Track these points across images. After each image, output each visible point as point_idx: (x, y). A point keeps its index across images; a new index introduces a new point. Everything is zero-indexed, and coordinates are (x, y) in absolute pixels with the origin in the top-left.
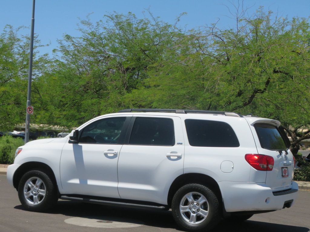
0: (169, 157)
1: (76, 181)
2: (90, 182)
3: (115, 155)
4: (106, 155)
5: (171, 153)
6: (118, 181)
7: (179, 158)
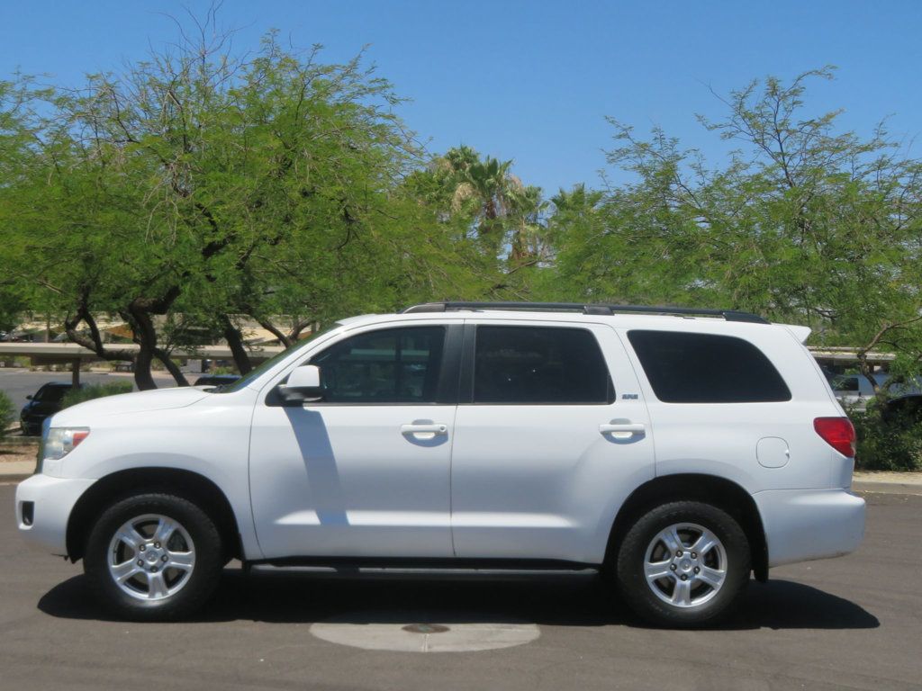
0: (607, 435)
1: (309, 518)
2: (356, 518)
3: (441, 437)
4: (408, 436)
5: (613, 422)
6: (451, 509)
7: (638, 435)
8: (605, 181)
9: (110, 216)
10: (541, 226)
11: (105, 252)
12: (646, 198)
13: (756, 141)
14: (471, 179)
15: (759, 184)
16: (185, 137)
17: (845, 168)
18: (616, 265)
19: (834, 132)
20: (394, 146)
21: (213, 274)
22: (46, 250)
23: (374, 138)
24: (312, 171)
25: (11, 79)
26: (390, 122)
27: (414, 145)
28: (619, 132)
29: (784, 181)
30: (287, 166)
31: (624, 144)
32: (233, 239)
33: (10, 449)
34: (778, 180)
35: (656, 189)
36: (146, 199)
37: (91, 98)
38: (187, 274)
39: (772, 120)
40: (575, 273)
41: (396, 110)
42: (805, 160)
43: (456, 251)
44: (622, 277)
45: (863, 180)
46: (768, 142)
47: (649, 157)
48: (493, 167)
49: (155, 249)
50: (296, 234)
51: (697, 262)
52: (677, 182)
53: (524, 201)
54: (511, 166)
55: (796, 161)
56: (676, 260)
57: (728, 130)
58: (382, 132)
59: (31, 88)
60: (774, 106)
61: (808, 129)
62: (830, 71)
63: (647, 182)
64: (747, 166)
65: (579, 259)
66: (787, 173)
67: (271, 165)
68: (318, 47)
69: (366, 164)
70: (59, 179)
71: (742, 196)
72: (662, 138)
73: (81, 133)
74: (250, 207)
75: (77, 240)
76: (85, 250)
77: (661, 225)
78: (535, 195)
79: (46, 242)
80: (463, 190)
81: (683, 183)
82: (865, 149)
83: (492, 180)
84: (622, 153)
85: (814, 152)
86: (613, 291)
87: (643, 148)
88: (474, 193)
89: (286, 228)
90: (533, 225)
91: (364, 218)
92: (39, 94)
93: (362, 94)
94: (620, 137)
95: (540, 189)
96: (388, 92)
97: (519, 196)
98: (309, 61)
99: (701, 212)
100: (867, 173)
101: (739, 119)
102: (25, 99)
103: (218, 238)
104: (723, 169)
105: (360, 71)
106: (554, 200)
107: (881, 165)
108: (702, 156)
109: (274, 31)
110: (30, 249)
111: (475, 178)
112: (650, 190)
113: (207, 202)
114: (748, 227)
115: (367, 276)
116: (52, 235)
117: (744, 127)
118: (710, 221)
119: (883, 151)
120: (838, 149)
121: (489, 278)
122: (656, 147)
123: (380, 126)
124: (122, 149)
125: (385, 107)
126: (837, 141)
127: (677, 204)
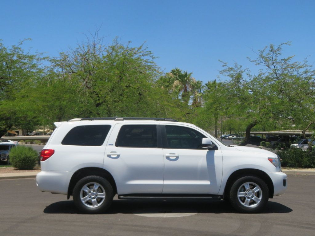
8: (219, 79)
9: (68, 96)
10: (202, 93)
11: (66, 106)
12: (232, 84)
13: (267, 66)
14: (179, 79)
15: (267, 79)
16: (89, 70)
17: (295, 73)
18: (223, 106)
19: (291, 62)
20: (153, 71)
21: (99, 112)
22: (48, 106)
23: (147, 69)
24: (129, 80)
25: (35, 54)
26: (152, 64)
27: (160, 71)
28: (223, 64)
29: (276, 78)
30: (121, 78)
31: (225, 68)
32: (105, 101)
33: (38, 168)
34: (274, 78)
35: (235, 82)
36: (78, 90)
37: (61, 60)
38: (91, 112)
39: (271, 59)
40: (211, 108)
41: (154, 60)
42: (282, 71)
43: (174, 103)
44: (225, 110)
45: (301, 77)
46: (270, 66)
47: (232, 72)
48: (186, 74)
49: (82, 105)
50: (124, 99)
51: (249, 104)
52: (242, 79)
53: (197, 85)
54: (192, 74)
55: (279, 72)
56: (242, 104)
57: (258, 62)
58: (150, 67)
59: (42, 57)
60: (272, 54)
61: (283, 61)
62: (290, 43)
63: (232, 79)
64: (264, 74)
65: (212, 104)
66: (277, 75)
67: (116, 78)
68: (130, 42)
69: (145, 77)
70: (51, 84)
71: (263, 83)
72: (237, 66)
73: (58, 70)
74: (110, 92)
75: (57, 103)
76: (60, 106)
77: (237, 93)
78: (200, 84)
79: (49, 104)
80: (176, 83)
81: (244, 80)
82: (301, 67)
83: (186, 79)
84: (224, 71)
85: (285, 69)
86: (223, 114)
87: (231, 69)
88: (180, 83)
89: (121, 97)
90: (200, 93)
91: (145, 94)
92: (44, 58)
93: (143, 56)
94: (224, 66)
95: (201, 82)
96: (152, 55)
97: (195, 84)
98: (127, 46)
99: (250, 88)
100: (302, 74)
101: (261, 59)
102: (40, 60)
103: (101, 101)
104: (257, 75)
105: (143, 49)
106: (206, 85)
107: (306, 72)
108: (250, 70)
109: (117, 37)
110: (43, 106)
111: (180, 79)
112: (233, 82)
113: (97, 90)
114: (264, 92)
115: (146, 111)
116: (50, 102)
117: (263, 61)
118: (253, 92)
119: (307, 67)
120: (293, 67)
121: (185, 111)
122: (235, 69)
123: (149, 65)
124: (71, 75)
125: (150, 60)
126: (292, 64)
127: (242, 86)
